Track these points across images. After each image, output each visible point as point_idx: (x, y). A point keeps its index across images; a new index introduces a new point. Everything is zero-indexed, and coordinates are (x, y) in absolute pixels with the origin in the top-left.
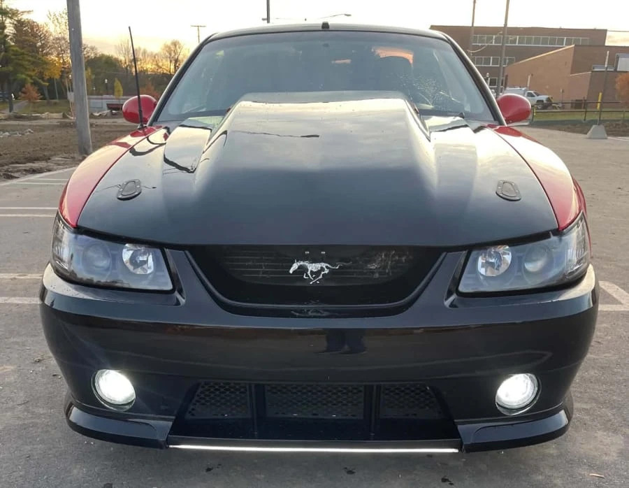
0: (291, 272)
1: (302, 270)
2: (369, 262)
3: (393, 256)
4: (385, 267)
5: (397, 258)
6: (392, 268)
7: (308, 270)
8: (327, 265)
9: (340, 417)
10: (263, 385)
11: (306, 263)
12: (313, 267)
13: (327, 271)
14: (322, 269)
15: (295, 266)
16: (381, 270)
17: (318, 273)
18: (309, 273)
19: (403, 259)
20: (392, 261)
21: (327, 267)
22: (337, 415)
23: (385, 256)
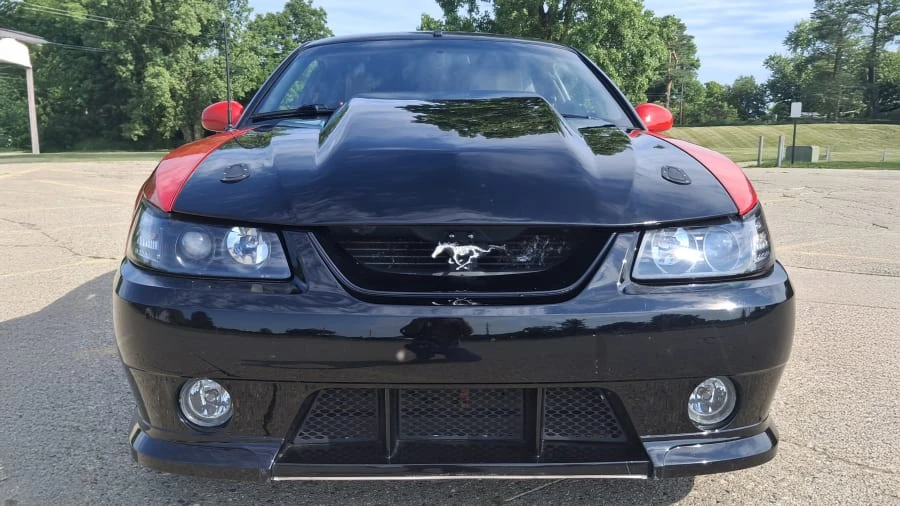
0: (434, 255)
1: (447, 254)
2: (520, 253)
3: (548, 246)
4: (537, 260)
5: (552, 249)
6: (546, 260)
7: (453, 254)
8: (476, 248)
9: (494, 436)
10: (398, 390)
11: (451, 246)
12: (459, 250)
13: (476, 255)
14: (471, 253)
15: (439, 249)
16: (533, 263)
17: (465, 258)
18: (455, 257)
19: (559, 250)
20: (546, 252)
21: (477, 251)
22: (489, 435)
23: (538, 246)
